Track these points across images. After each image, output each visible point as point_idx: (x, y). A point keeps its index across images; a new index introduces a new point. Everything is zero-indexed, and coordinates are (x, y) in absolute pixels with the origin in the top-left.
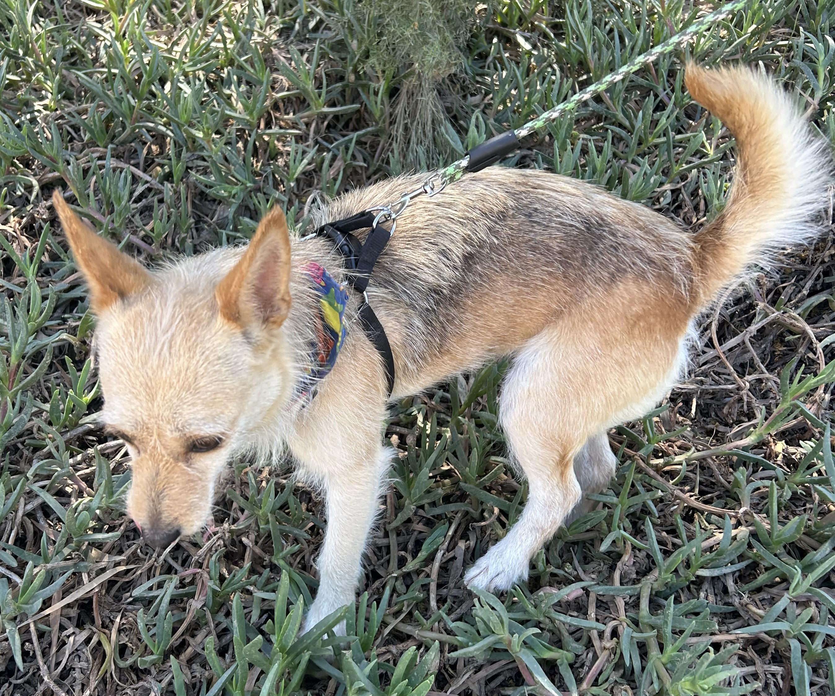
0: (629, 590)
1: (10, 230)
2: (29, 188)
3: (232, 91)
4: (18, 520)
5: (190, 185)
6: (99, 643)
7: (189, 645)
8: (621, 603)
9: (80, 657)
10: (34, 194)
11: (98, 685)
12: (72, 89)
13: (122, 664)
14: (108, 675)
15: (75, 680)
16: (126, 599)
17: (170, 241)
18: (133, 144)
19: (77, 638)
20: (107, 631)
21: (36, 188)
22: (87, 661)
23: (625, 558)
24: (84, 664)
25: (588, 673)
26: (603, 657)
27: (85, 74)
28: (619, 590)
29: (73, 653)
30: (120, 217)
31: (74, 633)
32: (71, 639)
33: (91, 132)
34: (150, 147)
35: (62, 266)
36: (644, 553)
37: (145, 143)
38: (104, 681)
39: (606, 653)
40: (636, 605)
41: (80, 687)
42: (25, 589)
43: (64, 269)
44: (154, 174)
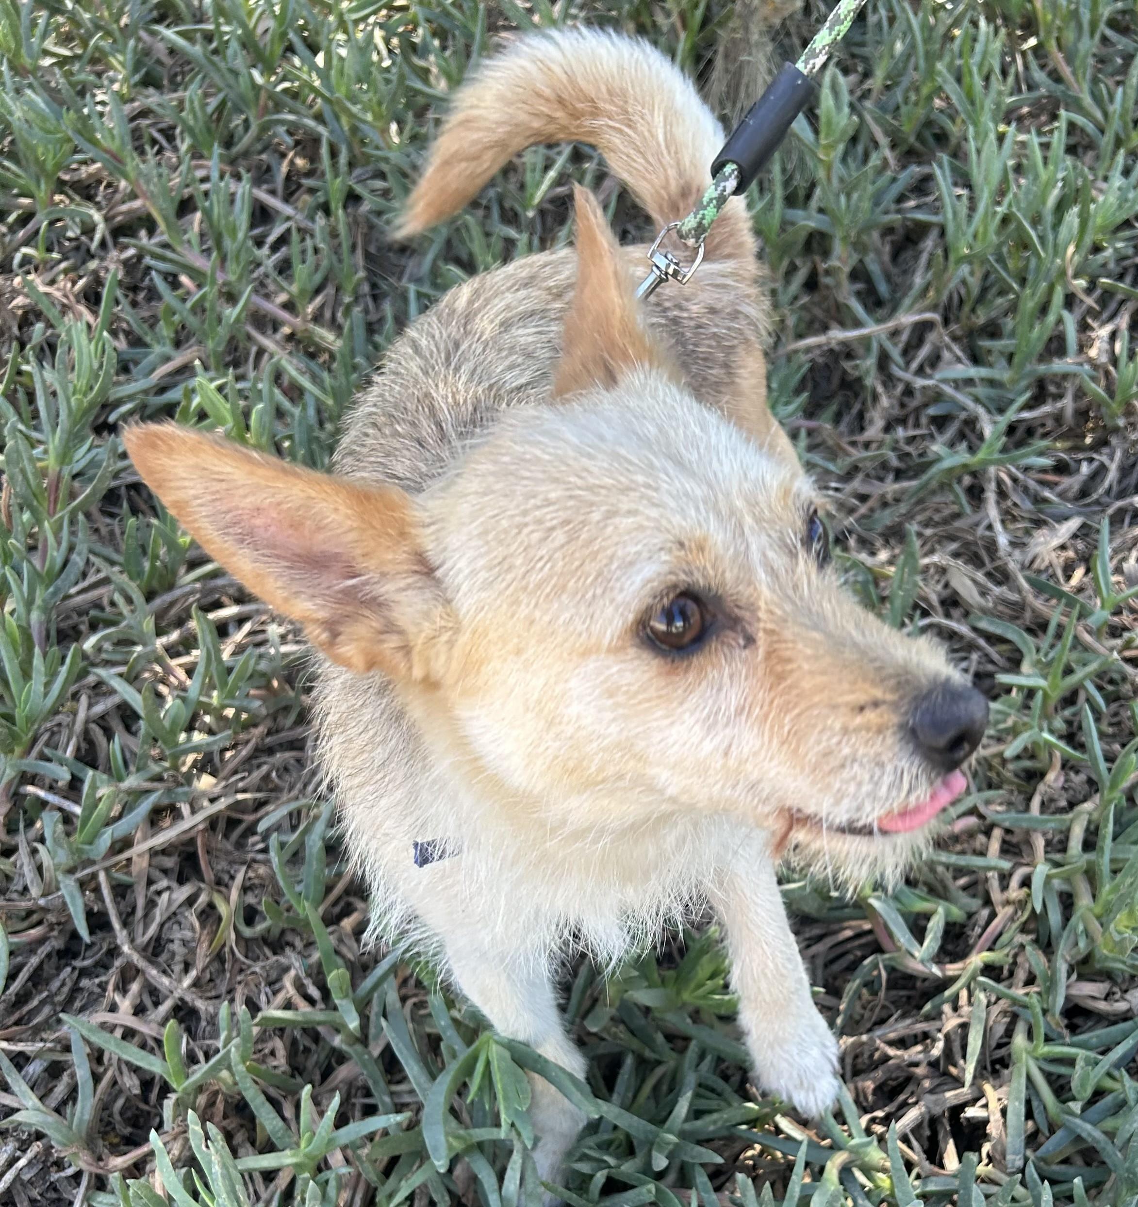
0: (1053, 823)
1: (58, 294)
2: (89, 230)
3: (432, 62)
4: (79, 726)
5: (360, 219)
6: (211, 906)
7: (355, 910)
8: (1039, 843)
9: (180, 924)
10: (98, 237)
11: (210, 963)
12: (159, 68)
13: (247, 932)
14: (227, 949)
15: (173, 954)
16: (254, 845)
17: (328, 314)
18: (264, 157)
19: (175, 896)
20: (223, 889)
21: (101, 230)
22: (193, 929)
23: (1051, 777)
24: (188, 934)
25: (980, 936)
26: (1004, 913)
27: (179, 33)
28: (1036, 820)
29: (169, 918)
30: (238, 263)
31: (168, 888)
32: (165, 896)
33: (193, 135)
34: (292, 163)
35: (146, 355)
36: (1082, 777)
37: (283, 155)
38: (219, 958)
39: (1010, 910)
40: (1062, 846)
41: (182, 966)
42: (86, 819)
43: (151, 358)
44: (300, 204)
